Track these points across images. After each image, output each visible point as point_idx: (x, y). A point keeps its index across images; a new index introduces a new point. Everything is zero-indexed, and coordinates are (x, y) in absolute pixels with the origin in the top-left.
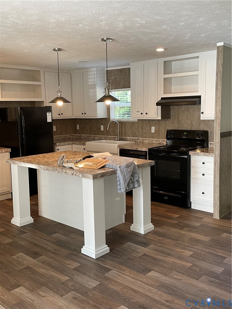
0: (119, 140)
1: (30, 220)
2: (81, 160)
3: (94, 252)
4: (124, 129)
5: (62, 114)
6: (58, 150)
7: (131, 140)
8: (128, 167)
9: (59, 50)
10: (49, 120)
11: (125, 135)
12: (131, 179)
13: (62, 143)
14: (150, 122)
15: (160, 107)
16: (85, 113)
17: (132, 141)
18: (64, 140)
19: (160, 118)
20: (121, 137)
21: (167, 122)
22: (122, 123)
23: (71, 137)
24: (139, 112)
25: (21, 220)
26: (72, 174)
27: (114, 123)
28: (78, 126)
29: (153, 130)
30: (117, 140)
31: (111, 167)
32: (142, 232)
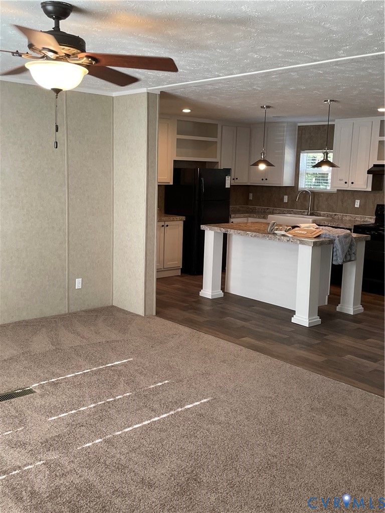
0: (310, 215)
1: (220, 294)
2: (290, 229)
3: (308, 321)
4: (316, 202)
5: (237, 179)
6: (232, 222)
7: (326, 215)
8: (346, 238)
9: (268, 107)
10: (228, 186)
11: (317, 209)
12: (349, 251)
13: (237, 215)
14: (355, 194)
15: (371, 176)
16: (266, 179)
17: (328, 216)
18: (238, 212)
19: (370, 189)
20: (313, 212)
21: (378, 194)
22: (315, 194)
23: (241, 209)
24: (342, 180)
25: (214, 292)
26: (288, 241)
27: (305, 193)
28: (251, 195)
29: (357, 204)
30: (308, 215)
31: (327, 237)
32: (352, 313)
